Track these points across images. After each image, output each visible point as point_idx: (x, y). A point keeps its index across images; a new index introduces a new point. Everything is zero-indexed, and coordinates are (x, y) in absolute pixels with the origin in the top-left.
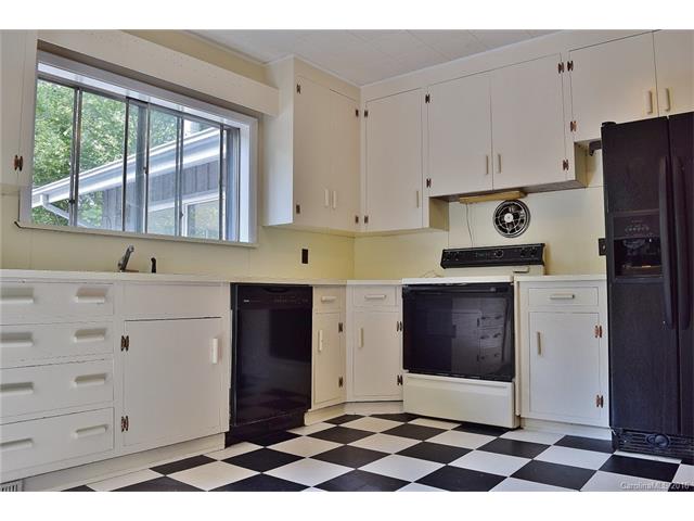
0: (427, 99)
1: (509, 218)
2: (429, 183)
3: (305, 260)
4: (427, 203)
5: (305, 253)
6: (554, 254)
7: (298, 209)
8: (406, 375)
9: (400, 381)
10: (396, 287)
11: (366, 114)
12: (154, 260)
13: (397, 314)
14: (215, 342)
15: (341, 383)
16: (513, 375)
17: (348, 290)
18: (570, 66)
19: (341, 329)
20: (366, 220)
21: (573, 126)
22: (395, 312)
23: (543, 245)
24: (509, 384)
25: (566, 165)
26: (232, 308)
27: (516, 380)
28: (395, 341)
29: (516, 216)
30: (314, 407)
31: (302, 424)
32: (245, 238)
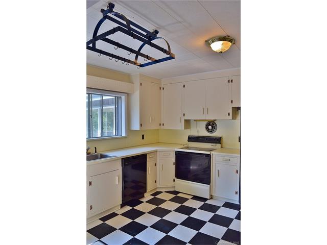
0: (184, 86)
1: (210, 127)
2: (184, 115)
3: (143, 138)
4: (183, 121)
5: (143, 136)
6: (224, 140)
7: (141, 125)
8: (176, 179)
9: (174, 180)
10: (173, 151)
11: (163, 89)
12: (95, 148)
13: (174, 160)
14: (117, 178)
15: (156, 182)
16: (210, 183)
17: (158, 153)
18: (232, 81)
19: (155, 165)
20: (163, 125)
21: (232, 102)
22: (173, 159)
23: (221, 137)
24: (209, 186)
25: (229, 114)
26: (122, 166)
27: (211, 184)
28: (173, 168)
29: (212, 127)
30: (147, 191)
31: (143, 197)
32: (124, 135)
